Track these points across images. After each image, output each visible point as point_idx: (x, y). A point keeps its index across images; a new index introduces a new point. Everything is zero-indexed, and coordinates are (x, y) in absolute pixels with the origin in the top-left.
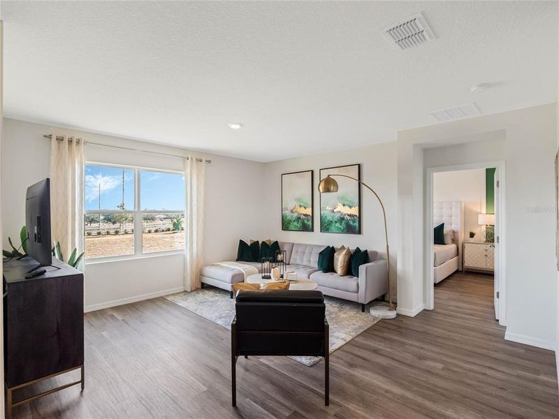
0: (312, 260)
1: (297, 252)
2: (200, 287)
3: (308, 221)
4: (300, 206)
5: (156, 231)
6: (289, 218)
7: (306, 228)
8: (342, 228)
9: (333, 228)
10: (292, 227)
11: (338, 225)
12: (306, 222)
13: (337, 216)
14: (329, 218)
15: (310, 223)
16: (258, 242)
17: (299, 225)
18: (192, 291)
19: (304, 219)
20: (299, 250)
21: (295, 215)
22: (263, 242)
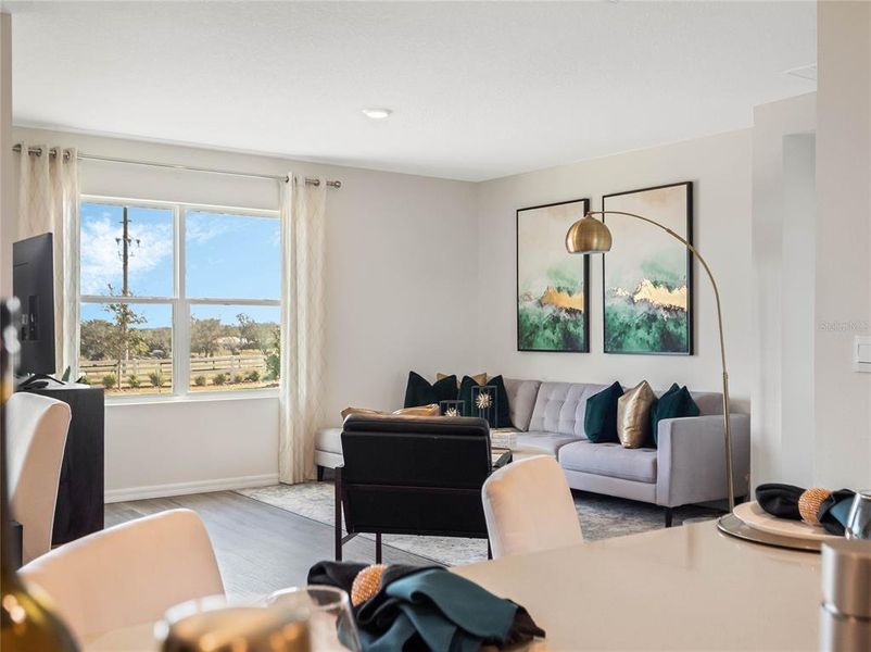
0: (577, 420)
1: (547, 400)
2: (314, 476)
3: (576, 325)
4: (559, 289)
5: (219, 381)
6: (534, 319)
7: (573, 344)
8: (651, 342)
9: (631, 342)
10: (540, 342)
11: (642, 333)
12: (571, 327)
13: (641, 310)
14: (624, 317)
15: (580, 331)
16: (454, 377)
17: (556, 336)
18: (295, 484)
19: (566, 322)
20: (552, 398)
21: (548, 311)
22: (466, 378)
